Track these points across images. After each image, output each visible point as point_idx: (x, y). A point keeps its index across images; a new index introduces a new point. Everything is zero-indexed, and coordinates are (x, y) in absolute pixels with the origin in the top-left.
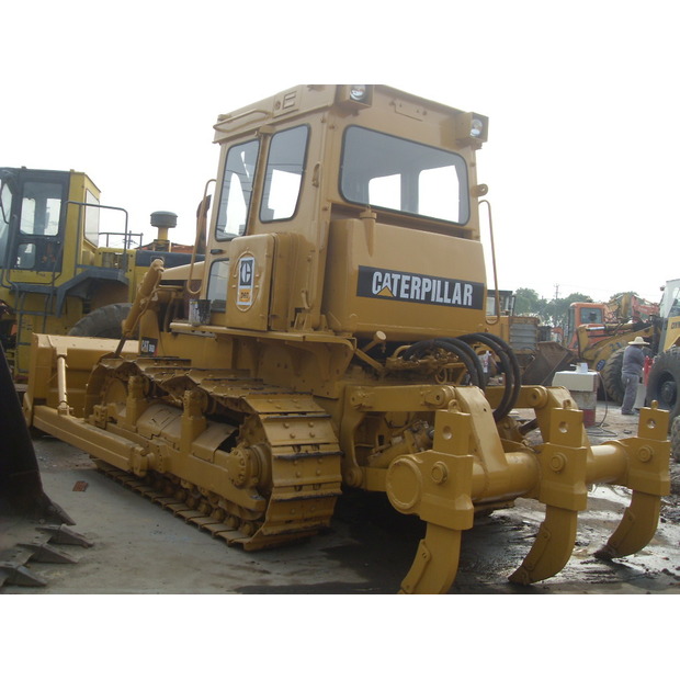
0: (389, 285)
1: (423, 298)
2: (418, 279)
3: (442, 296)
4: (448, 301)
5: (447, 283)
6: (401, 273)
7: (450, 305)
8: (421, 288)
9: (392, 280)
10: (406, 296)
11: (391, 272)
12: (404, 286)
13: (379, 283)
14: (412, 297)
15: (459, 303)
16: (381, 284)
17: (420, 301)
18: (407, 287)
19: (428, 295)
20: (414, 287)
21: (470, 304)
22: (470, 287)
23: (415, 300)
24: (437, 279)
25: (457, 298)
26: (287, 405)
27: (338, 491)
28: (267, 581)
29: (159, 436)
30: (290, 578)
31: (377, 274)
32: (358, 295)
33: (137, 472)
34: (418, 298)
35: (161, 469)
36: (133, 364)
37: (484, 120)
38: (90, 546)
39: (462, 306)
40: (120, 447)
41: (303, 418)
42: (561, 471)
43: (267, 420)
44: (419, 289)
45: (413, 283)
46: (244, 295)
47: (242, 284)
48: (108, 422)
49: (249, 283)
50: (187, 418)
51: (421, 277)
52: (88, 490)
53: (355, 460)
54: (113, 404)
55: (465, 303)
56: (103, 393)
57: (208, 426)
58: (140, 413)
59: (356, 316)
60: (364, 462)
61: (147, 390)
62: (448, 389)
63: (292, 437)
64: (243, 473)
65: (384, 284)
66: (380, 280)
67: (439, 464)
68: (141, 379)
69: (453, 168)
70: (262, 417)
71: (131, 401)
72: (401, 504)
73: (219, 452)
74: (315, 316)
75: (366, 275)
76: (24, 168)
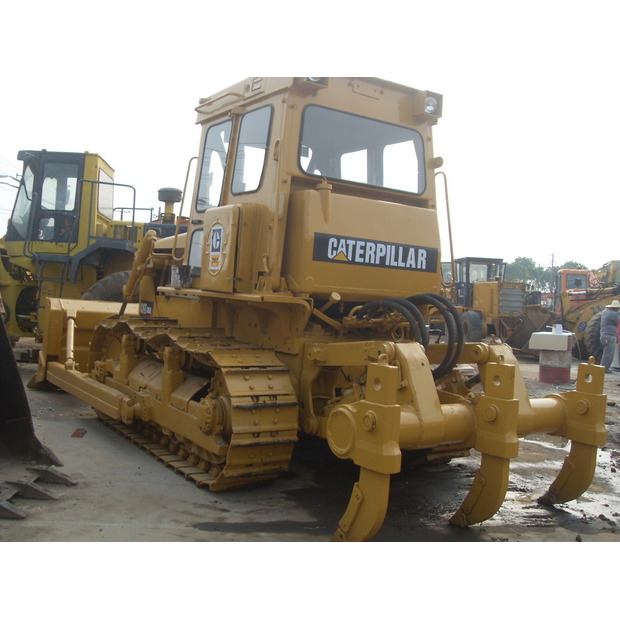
0: (344, 250)
1: (378, 262)
2: (373, 245)
3: (396, 260)
4: (403, 265)
5: (401, 249)
6: (356, 240)
7: (405, 268)
8: (375, 253)
9: (347, 246)
10: (361, 260)
11: (346, 238)
12: (359, 251)
13: (334, 249)
14: (367, 261)
15: (414, 266)
16: (336, 249)
17: (375, 265)
18: (362, 252)
19: (383, 259)
20: (368, 252)
21: (424, 267)
22: (424, 252)
23: (369, 264)
24: (391, 244)
25: (411, 262)
26: (250, 360)
27: (295, 438)
28: (225, 518)
29: (145, 388)
30: (246, 516)
31: (332, 240)
32: (314, 259)
33: (125, 421)
34: (372, 262)
35: (145, 418)
36: (125, 324)
37: (438, 98)
38: (73, 485)
39: (416, 269)
40: (112, 398)
41: (263, 371)
42: (494, 422)
43: (228, 373)
44: (373, 254)
45: (368, 248)
46: (215, 260)
47: (214, 250)
48: (105, 377)
49: (218, 250)
50: (166, 371)
51: (376, 243)
52: (86, 435)
53: (312, 411)
54: (110, 360)
55: (419, 267)
56: (104, 350)
57: (185, 379)
58: (131, 368)
59: (312, 278)
60: (320, 413)
61: (138, 347)
62: (388, 345)
63: (252, 389)
64: (209, 421)
65: (340, 250)
66: (335, 246)
67: (370, 413)
68: (132, 338)
69: (411, 142)
70: (224, 370)
71: (124, 357)
72: (338, 449)
73: (192, 402)
74: (275, 278)
75: (321, 241)
76: (44, 151)
